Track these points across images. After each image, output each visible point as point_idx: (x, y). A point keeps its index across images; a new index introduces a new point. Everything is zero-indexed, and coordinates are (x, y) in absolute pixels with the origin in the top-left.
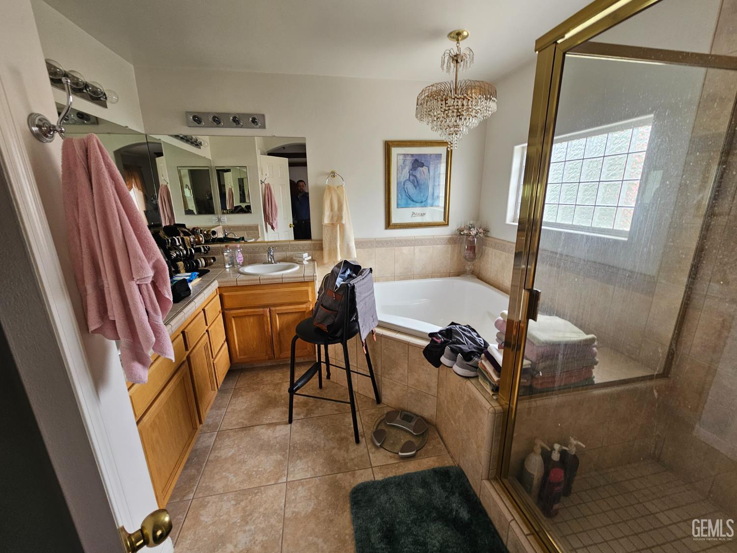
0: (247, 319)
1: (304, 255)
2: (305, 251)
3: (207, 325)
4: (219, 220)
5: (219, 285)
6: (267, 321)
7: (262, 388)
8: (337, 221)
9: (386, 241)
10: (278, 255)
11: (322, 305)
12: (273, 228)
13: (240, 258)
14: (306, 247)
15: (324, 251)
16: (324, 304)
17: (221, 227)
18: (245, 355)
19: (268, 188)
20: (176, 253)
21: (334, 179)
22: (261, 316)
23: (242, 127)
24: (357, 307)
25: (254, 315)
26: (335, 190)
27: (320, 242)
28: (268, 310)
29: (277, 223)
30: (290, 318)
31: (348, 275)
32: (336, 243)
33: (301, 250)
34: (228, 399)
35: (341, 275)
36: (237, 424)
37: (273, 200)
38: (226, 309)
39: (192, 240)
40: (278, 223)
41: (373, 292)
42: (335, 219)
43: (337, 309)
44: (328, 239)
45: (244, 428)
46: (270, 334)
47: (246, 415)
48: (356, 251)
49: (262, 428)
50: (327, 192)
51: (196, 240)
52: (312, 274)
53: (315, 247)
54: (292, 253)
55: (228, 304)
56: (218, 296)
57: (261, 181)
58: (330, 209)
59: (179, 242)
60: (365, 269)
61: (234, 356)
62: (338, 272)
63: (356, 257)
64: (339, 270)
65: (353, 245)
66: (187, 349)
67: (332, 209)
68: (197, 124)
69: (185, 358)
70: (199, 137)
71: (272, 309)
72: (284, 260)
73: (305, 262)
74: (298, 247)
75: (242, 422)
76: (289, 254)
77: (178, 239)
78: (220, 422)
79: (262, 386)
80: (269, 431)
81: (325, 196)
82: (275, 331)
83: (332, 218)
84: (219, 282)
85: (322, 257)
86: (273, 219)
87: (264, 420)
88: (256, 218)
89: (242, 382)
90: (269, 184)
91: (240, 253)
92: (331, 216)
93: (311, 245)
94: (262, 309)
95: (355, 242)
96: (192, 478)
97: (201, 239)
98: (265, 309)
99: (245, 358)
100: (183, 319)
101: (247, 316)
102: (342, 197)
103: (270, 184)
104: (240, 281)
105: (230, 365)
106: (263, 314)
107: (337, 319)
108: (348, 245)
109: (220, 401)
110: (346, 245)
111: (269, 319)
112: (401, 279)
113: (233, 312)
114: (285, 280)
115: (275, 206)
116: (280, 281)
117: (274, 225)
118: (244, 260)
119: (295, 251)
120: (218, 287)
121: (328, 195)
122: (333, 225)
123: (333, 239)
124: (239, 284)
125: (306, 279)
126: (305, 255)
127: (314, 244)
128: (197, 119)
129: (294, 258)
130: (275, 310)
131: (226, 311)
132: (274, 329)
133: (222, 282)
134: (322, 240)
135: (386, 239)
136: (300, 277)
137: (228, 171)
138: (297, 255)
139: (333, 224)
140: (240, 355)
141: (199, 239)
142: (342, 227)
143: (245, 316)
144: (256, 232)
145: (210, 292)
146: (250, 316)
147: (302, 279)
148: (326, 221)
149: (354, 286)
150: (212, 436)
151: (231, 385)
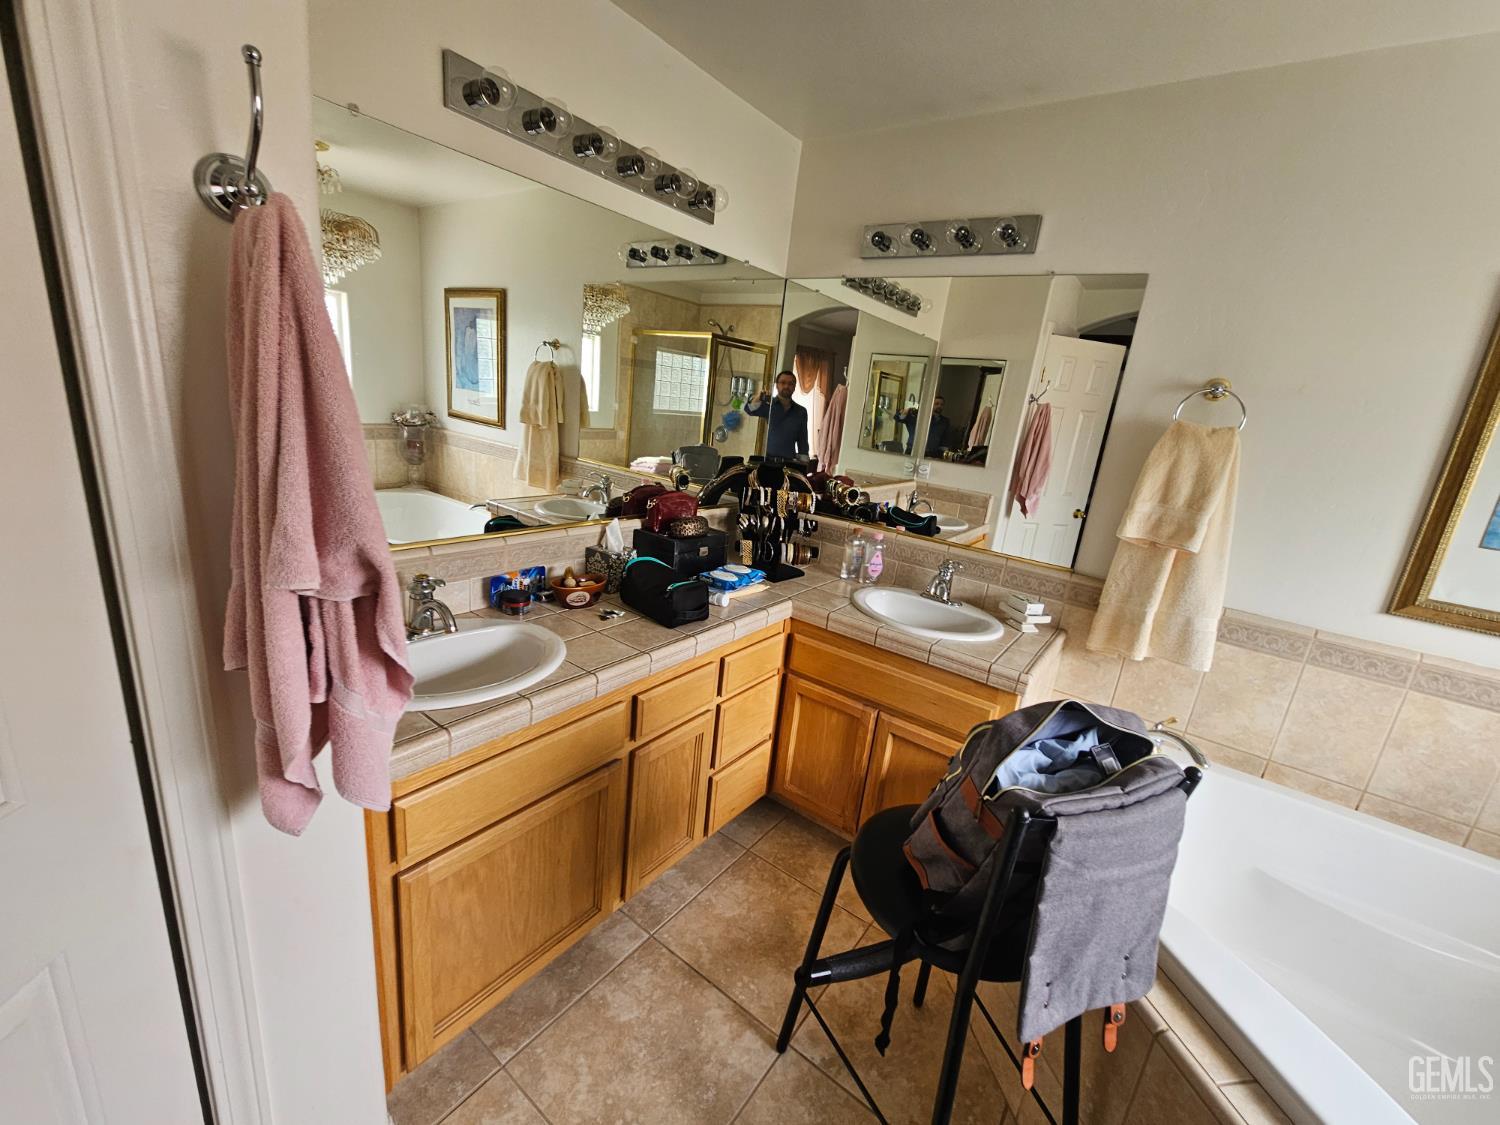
0: (826, 712)
1: (1029, 606)
2: (1039, 594)
3: (719, 693)
4: (916, 470)
5: (793, 613)
6: (865, 739)
7: (793, 889)
8: (1171, 538)
9: (1366, 655)
10: (963, 584)
11: (937, 814)
12: (1024, 510)
13: (876, 564)
14: (1049, 588)
15: (1098, 614)
16: (944, 814)
17: (914, 484)
18: (800, 787)
19: (1044, 413)
20: (749, 520)
21: (1215, 404)
22: (854, 723)
23: (978, 253)
24: (1042, 907)
25: (840, 712)
26: (1198, 441)
27: (1097, 585)
28: (874, 715)
29: (1037, 500)
30: (921, 760)
31: (1082, 754)
32: (1144, 605)
33: (1030, 590)
34: (721, 869)
35: (1053, 743)
36: (691, 948)
37: (1045, 445)
38: (794, 672)
39: (791, 499)
40: (1040, 502)
41: (1168, 870)
42: (1167, 530)
43: (979, 858)
44: (1122, 584)
45: (695, 973)
46: (863, 773)
47: (720, 937)
48: (1217, 649)
49: (720, 1006)
50: (1166, 442)
51: (800, 502)
52: (1015, 674)
53: (1076, 595)
54: (1003, 590)
55: (797, 662)
56: (782, 638)
57: (1032, 396)
58: (1158, 497)
59: (766, 500)
60: (1156, 765)
61: (779, 774)
62: (1017, 736)
63: (1207, 670)
64: (1025, 729)
65: (1208, 627)
66: (633, 736)
67: (1165, 497)
68: (880, 253)
69: (624, 753)
70: (899, 280)
71: (884, 716)
72: (976, 602)
73: (1028, 628)
74: (1026, 581)
75: (699, 952)
76: (994, 589)
77: (766, 492)
78: (669, 914)
79: (798, 885)
80: (726, 1028)
81: (1154, 454)
82: (874, 775)
83: (1157, 526)
84: (794, 608)
85: (1087, 628)
86: (1031, 490)
87: (740, 984)
88: (992, 480)
89: (769, 843)
90: (1047, 405)
91: (879, 553)
92: (1154, 517)
93: (1064, 586)
94: (860, 706)
95: (1221, 621)
96: (539, 1012)
97: (809, 502)
98: (868, 710)
99: (798, 795)
100: (644, 672)
101: (827, 706)
102: (1218, 467)
103: (1052, 405)
104: (835, 621)
105: (763, 792)
106: (858, 719)
107: (967, 886)
108: (1188, 623)
109: (703, 862)
110: (1180, 620)
111: (869, 737)
112: (1394, 818)
113: (803, 683)
114: (934, 660)
115: (1047, 459)
116: (923, 657)
117: (1028, 503)
118: (881, 574)
119: (1017, 587)
120: (791, 618)
121: (1166, 451)
122: (1153, 548)
123: (1143, 588)
124: (833, 627)
125: (993, 681)
126: (1039, 608)
127: (1075, 586)
128: (882, 241)
129: (1003, 607)
130: (890, 724)
131: (790, 675)
132: (874, 766)
133: (800, 610)
134: (1103, 581)
135: (1369, 648)
136: (977, 668)
137: (997, 371)
138: (1013, 601)
139: (1153, 544)
140: (791, 782)
141: (805, 502)
142: (1186, 561)
143: (823, 705)
144: (981, 510)
145: (772, 620)
146: (834, 709)
147: (982, 677)
148: (1133, 529)
149: (1055, 824)
150: (636, 936)
151: (748, 836)
